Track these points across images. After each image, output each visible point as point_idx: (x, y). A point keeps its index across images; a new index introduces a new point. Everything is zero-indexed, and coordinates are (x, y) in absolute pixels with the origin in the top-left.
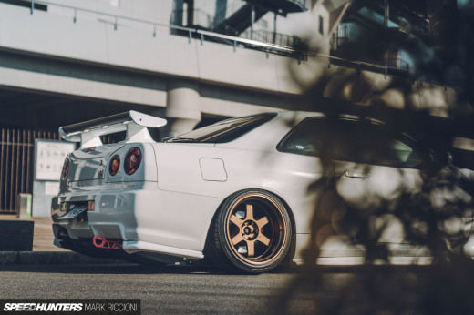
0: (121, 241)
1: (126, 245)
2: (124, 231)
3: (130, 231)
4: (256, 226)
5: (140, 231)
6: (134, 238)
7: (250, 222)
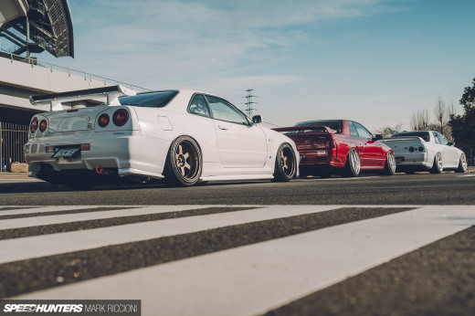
0: (116, 169)
1: (120, 171)
2: (118, 162)
3: (124, 162)
4: (183, 158)
5: (132, 161)
6: (128, 166)
7: (181, 156)
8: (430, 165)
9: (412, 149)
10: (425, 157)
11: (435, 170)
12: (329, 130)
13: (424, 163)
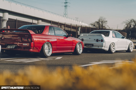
8: (107, 49)
9: (97, 41)
10: (104, 45)
11: (110, 51)
12: (32, 32)
13: (103, 48)
